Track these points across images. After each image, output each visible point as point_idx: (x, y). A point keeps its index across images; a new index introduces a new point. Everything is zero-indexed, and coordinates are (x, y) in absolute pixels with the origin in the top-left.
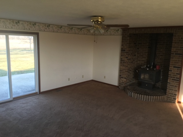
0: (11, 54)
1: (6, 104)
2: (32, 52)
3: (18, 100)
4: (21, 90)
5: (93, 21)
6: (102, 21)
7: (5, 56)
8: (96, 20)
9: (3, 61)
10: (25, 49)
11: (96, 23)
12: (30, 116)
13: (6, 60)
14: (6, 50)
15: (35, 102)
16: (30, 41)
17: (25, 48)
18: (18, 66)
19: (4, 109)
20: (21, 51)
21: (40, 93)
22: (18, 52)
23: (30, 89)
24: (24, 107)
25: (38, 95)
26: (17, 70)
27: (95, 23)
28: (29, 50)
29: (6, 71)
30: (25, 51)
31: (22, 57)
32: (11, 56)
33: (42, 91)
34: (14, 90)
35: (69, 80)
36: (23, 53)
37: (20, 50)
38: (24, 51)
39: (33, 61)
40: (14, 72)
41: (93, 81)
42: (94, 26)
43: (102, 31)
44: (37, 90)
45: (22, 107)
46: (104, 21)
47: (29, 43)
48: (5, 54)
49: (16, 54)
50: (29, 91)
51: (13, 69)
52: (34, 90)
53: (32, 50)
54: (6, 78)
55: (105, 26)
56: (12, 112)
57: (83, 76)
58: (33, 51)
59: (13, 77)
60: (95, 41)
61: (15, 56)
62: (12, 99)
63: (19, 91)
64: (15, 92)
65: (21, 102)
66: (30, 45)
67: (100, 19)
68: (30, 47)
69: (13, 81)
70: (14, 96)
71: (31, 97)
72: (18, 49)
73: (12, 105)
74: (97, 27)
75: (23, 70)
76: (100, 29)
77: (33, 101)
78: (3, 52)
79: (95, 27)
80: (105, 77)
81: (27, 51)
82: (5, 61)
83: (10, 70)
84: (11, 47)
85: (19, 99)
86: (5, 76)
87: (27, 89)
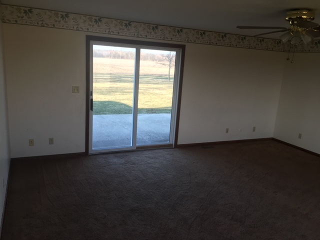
0: (141, 83)
1: (127, 154)
2: (170, 81)
3: (143, 151)
4: (148, 137)
5: (290, 19)
6: (310, 19)
7: (132, 85)
8: (297, 17)
9: (128, 92)
10: (160, 77)
11: (295, 22)
12: (157, 179)
13: (133, 91)
14: (134, 76)
15: (168, 160)
16: (170, 63)
17: (160, 74)
18: (148, 102)
19: (122, 161)
20: (155, 79)
21: (177, 146)
22: (151, 80)
23: (162, 138)
24: (150, 163)
25: (173, 148)
26: (146, 107)
27: (293, 22)
28: (167, 79)
29: (130, 107)
30: (161, 80)
31: (156, 88)
32: (140, 86)
33: (179, 143)
34: (138, 136)
35: (227, 132)
36: (157, 82)
37: (154, 77)
38: (158, 80)
39: (171, 96)
40: (142, 109)
41: (273, 139)
42: (289, 30)
43: (307, 39)
44: (172, 142)
45: (148, 163)
46: (313, 19)
47: (168, 67)
48: (131, 81)
49: (148, 83)
50: (161, 141)
51: (140, 106)
52: (167, 140)
53: (171, 79)
54: (130, 118)
55: (315, 29)
56: (133, 167)
57: (254, 128)
58: (173, 80)
59: (140, 117)
60: (288, 59)
61: (146, 86)
62: (135, 149)
63: (146, 138)
64: (140, 139)
65: (147, 155)
66: (170, 70)
67: (304, 15)
68: (168, 74)
69: (138, 122)
70: (137, 145)
71: (161, 151)
72: (151, 75)
73: (133, 157)
74: (297, 32)
75: (154, 107)
76: (303, 34)
77: (165, 157)
78: (129, 79)
79: (293, 32)
80: (300, 136)
81: (163, 80)
82: (131, 92)
83: (137, 106)
84: (141, 72)
85: (145, 150)
86: (129, 113)
87: (156, 138)
